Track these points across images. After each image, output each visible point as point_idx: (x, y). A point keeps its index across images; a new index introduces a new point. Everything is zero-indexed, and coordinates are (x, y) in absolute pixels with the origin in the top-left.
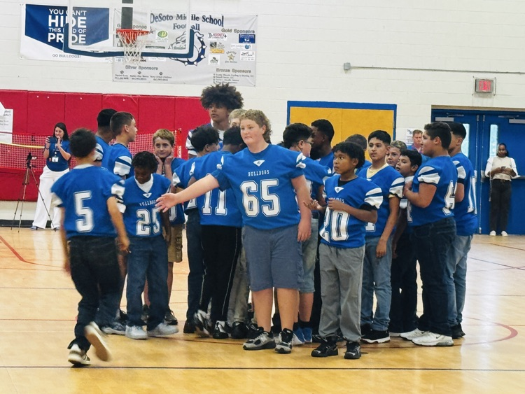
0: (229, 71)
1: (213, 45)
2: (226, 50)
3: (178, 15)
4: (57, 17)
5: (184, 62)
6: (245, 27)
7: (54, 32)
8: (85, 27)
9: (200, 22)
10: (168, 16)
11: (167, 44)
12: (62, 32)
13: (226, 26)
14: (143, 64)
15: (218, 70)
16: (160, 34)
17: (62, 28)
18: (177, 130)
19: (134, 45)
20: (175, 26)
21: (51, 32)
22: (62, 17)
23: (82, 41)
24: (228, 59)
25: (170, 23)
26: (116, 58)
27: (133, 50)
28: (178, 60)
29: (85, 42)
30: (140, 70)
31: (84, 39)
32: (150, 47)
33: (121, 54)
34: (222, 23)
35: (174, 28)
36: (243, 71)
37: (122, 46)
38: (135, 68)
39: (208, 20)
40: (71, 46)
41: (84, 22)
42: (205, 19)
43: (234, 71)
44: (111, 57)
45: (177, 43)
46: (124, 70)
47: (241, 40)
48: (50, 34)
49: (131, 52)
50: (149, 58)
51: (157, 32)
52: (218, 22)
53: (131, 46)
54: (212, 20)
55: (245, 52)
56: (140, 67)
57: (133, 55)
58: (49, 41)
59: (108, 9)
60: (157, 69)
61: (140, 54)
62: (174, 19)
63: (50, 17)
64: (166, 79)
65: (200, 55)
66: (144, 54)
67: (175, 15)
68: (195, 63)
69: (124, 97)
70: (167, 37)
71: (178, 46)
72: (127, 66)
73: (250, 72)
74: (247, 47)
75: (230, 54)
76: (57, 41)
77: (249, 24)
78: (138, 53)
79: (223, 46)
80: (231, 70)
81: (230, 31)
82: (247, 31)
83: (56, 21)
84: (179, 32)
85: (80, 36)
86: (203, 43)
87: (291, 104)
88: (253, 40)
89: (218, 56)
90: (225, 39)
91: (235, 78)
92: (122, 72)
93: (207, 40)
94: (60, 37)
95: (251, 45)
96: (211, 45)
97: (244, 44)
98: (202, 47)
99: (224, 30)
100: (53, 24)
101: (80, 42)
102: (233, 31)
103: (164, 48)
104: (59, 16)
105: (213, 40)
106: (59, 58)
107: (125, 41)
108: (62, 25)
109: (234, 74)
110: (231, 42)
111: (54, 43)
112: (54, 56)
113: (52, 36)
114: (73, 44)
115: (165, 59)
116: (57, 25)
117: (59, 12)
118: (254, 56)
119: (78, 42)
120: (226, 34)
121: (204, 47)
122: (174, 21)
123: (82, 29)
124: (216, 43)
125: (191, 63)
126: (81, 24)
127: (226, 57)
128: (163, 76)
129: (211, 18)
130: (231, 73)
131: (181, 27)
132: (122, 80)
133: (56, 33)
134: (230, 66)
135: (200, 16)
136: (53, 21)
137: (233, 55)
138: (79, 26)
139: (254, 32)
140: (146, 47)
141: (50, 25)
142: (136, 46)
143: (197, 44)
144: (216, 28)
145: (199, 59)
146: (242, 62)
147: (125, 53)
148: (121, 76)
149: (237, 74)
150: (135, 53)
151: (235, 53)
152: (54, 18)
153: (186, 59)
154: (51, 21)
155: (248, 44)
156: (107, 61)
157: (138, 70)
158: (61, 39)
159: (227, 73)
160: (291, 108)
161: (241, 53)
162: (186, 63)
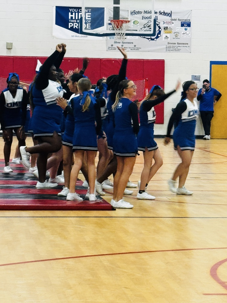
0: (175, 44)
1: (166, 28)
2: (173, 31)
3: (145, 11)
4: (74, 13)
5: (148, 39)
6: (185, 18)
7: (72, 22)
8: (90, 19)
9: (158, 15)
10: (139, 12)
11: (138, 29)
12: (77, 22)
13: (173, 17)
14: (125, 41)
15: (169, 43)
16: (134, 22)
17: (77, 20)
18: (145, 79)
19: (121, 29)
20: (143, 18)
21: (71, 22)
22: (77, 14)
23: (89, 27)
24: (174, 37)
25: (140, 16)
26: (108, 37)
27: (120, 32)
28: (145, 38)
29: (90, 28)
30: (123, 44)
31: (90, 26)
32: (129, 30)
33: (114, 34)
34: (171, 16)
35: (143, 19)
36: (184, 44)
37: (113, 30)
38: (119, 43)
39: (163, 14)
40: (84, 30)
41: (90, 16)
42: (161, 13)
43: (178, 43)
44: (106, 37)
45: (144, 28)
46: (113, 44)
47: (182, 25)
48: (70, 24)
49: (119, 34)
50: (128, 36)
51: (133, 21)
52: (168, 15)
53: (119, 30)
54: (165, 14)
55: (184, 32)
58: (69, 27)
59: (104, 8)
60: (132, 43)
61: (125, 34)
62: (143, 13)
63: (70, 13)
64: (138, 49)
65: (158, 34)
67: (143, 11)
68: (155, 39)
69: (114, 60)
70: (138, 24)
71: (145, 29)
72: (115, 42)
73: (188, 44)
74: (186, 29)
75: (175, 34)
76: (74, 28)
77: (187, 16)
78: (124, 34)
79: (171, 29)
80: (176, 44)
81: (175, 20)
82: (186, 20)
83: (73, 16)
84: (145, 21)
85: (88, 24)
87: (212, 63)
88: (189, 25)
89: (168, 35)
90: (173, 25)
91: (179, 48)
92: (112, 45)
93: (162, 26)
94: (76, 25)
95: (188, 28)
96: (164, 29)
97: (184, 28)
98: (159, 30)
99: (172, 20)
100: (72, 17)
101: (87, 28)
102: (177, 20)
103: (137, 30)
104: (75, 13)
105: (166, 25)
106: (75, 38)
107: (116, 27)
108: (77, 18)
109: (178, 45)
110: (176, 26)
111: (72, 29)
112: (72, 36)
113: (71, 25)
115: (137, 37)
116: (74, 18)
117: (75, 10)
118: (190, 35)
119: (86, 27)
120: (173, 22)
121: (160, 30)
122: (143, 14)
123: (89, 20)
124: (167, 27)
125: (153, 39)
126: (88, 17)
127: (173, 35)
128: (136, 47)
129: (164, 13)
130: (176, 45)
131: (147, 18)
132: (112, 50)
133: (73, 23)
134: (176, 41)
135: (158, 11)
136: (72, 16)
137: (178, 34)
138: (87, 19)
139: (190, 20)
140: (127, 30)
141: (70, 18)
142: (122, 30)
144: (168, 18)
146: (183, 38)
147: (116, 34)
148: (111, 48)
149: (180, 45)
150: (122, 34)
151: (178, 33)
152: (72, 14)
153: (149, 37)
154: (70, 16)
155: (186, 28)
156: (103, 39)
157: (121, 44)
158: (76, 27)
159: (174, 45)
160: (212, 65)
161: (182, 33)
162: (150, 40)
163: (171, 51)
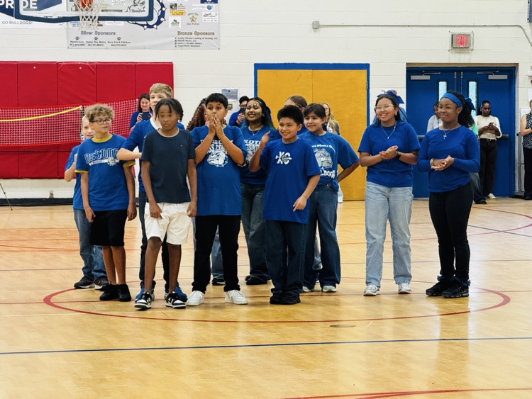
0: (191, 34)
1: (173, 6)
2: (187, 11)
5: (143, 25)
11: (124, 9)
14: (100, 29)
15: (179, 33)
19: (90, 9)
23: (33, 6)
24: (189, 21)
26: (70, 24)
27: (89, 14)
28: (136, 24)
29: (36, 8)
30: (97, 36)
31: (35, 4)
32: (107, 11)
33: (77, 19)
36: (206, 34)
37: (77, 10)
38: (90, 33)
40: (22, 12)
43: (197, 33)
44: (65, 23)
45: (135, 5)
46: (79, 35)
49: (87, 17)
50: (106, 22)
53: (87, 10)
55: (207, 13)
56: (97, 33)
57: (89, 20)
60: (114, 34)
61: (97, 18)
64: (124, 44)
65: (159, 17)
66: (101, 19)
68: (155, 26)
69: (81, 65)
71: (136, 8)
72: (82, 32)
73: (213, 34)
74: (209, 8)
75: (191, 16)
76: (7, 7)
78: (95, 17)
79: (184, 7)
80: (193, 33)
86: (162, 5)
87: (258, 67)
89: (178, 18)
91: (198, 41)
92: (77, 38)
93: (167, 2)
94: (9, 2)
95: (214, 5)
96: (171, 7)
97: (205, 5)
98: (161, 9)
101: (31, 7)
103: (121, 11)
106: (9, 26)
107: (81, 5)
109: (196, 36)
110: (192, 3)
111: (3, 10)
112: (4, 23)
113: (1, 2)
114: (24, 10)
115: (122, 23)
118: (217, 17)
119: (29, 7)
121: (164, 9)
124: (176, 5)
125: (151, 27)
127: (187, 19)
128: (121, 41)
130: (193, 36)
132: (78, 47)
134: (192, 29)
137: (194, 15)
140: (102, 11)
142: (92, 10)
143: (157, 7)
145: (159, 22)
146: (205, 24)
147: (81, 18)
148: (76, 43)
149: (200, 36)
150: (91, 17)
151: (196, 14)
153: (145, 23)
155: (210, 5)
156: (60, 27)
157: (94, 35)
158: (11, 5)
159: (190, 36)
160: (258, 70)
161: (204, 14)
162: (145, 27)
163: (184, 47)
